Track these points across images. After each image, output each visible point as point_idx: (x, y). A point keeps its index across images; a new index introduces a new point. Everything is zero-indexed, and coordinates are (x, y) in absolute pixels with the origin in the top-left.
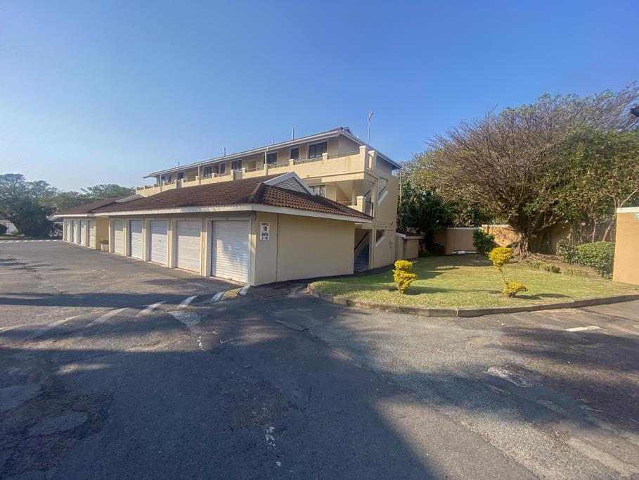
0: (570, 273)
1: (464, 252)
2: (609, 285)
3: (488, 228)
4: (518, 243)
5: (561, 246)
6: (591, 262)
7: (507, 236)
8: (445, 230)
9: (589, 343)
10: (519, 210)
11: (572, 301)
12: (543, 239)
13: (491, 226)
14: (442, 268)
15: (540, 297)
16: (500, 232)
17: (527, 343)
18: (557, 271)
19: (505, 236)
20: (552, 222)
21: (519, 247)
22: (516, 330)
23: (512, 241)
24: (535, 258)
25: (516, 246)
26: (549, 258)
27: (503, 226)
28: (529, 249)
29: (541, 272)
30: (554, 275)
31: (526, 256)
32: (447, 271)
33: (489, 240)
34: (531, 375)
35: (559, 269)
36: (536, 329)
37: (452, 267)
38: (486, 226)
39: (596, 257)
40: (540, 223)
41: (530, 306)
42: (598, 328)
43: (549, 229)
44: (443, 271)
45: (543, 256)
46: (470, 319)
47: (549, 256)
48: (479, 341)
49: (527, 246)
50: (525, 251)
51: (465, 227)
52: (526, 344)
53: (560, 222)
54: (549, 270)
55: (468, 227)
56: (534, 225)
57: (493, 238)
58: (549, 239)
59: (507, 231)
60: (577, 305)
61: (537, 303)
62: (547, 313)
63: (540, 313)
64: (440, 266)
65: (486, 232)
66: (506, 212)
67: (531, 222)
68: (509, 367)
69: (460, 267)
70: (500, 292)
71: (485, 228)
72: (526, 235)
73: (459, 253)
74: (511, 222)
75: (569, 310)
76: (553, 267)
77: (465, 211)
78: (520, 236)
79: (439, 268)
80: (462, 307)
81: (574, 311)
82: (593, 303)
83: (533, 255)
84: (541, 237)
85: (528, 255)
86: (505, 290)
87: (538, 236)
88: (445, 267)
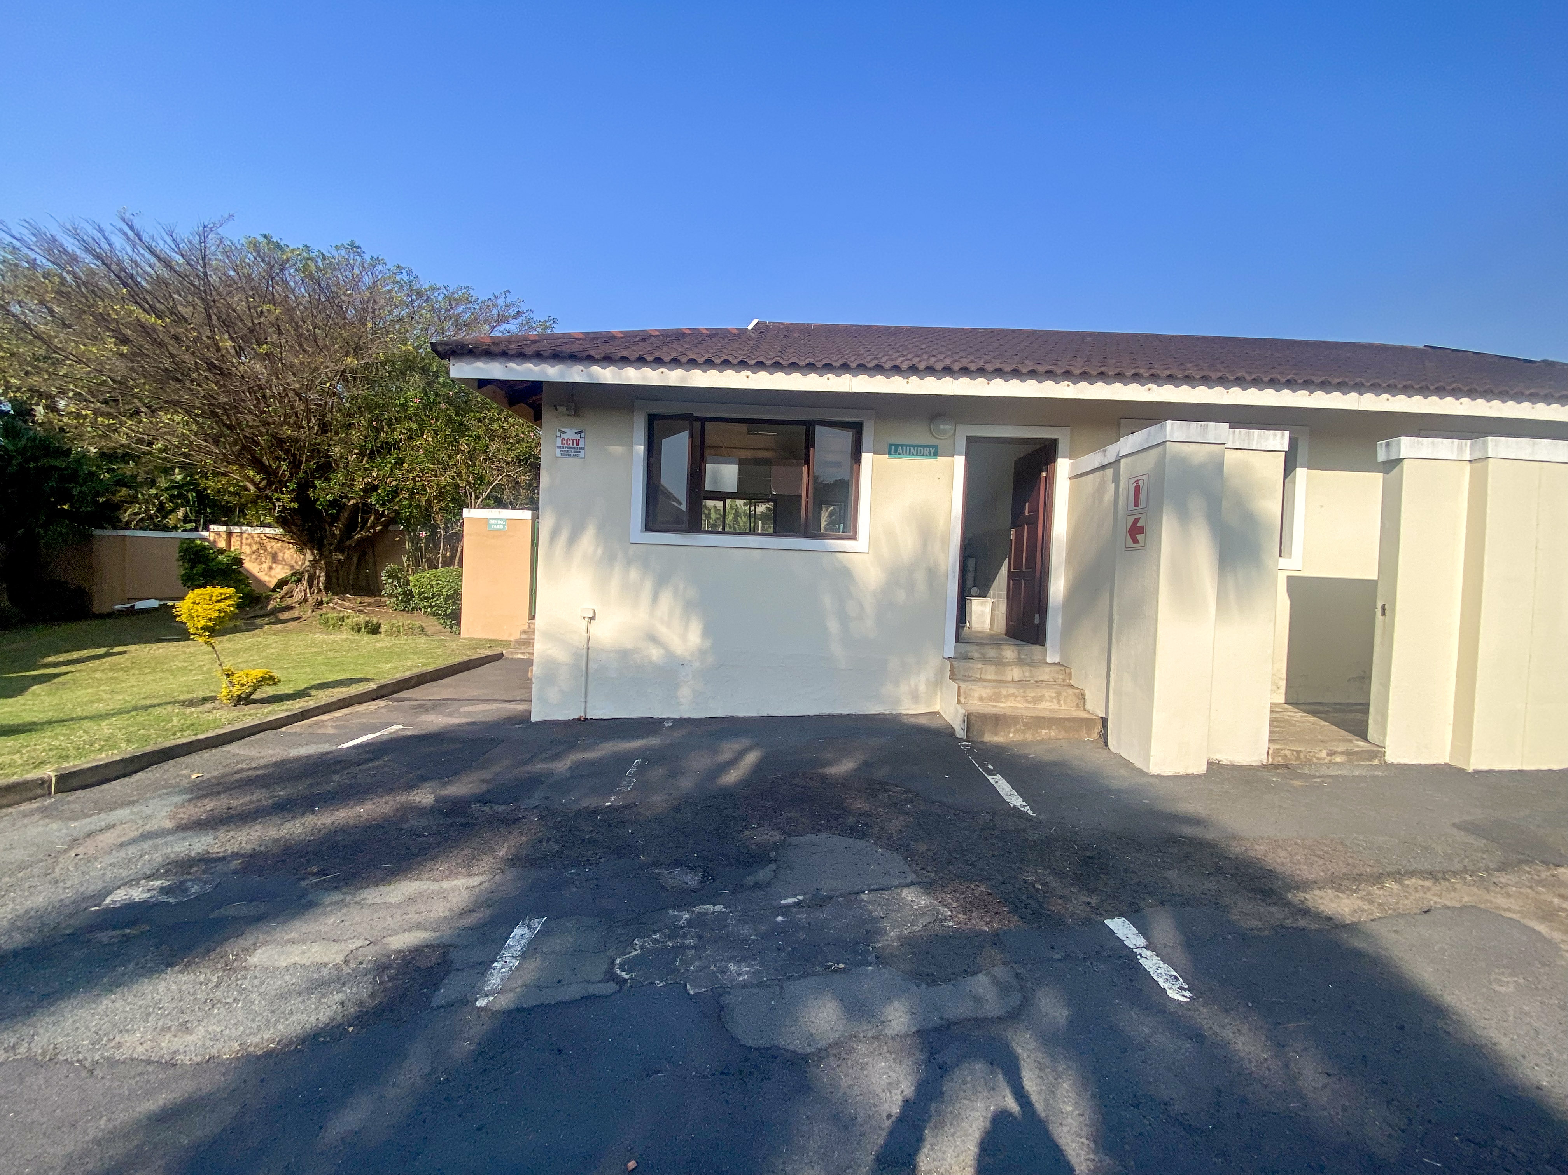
0: (396, 631)
1: (153, 603)
2: (454, 645)
3: (229, 534)
4: (302, 574)
5: (390, 577)
6: (431, 607)
7: (280, 555)
8: (88, 538)
9: (371, 760)
10: (301, 494)
11: (372, 686)
12: (359, 560)
13: (236, 530)
14: (62, 658)
15: (313, 692)
16: (261, 545)
17: (239, 802)
18: (375, 630)
19: (274, 558)
20: (373, 526)
21: (305, 582)
22: (223, 780)
23: (292, 567)
24: (341, 606)
25: (299, 581)
26: (369, 605)
27: (269, 531)
28: (328, 587)
29: (345, 635)
30: (366, 638)
31: (321, 603)
32: (79, 667)
33: (229, 565)
34: (220, 866)
35: (379, 626)
36: (275, 764)
37: (102, 651)
38: (223, 528)
39: (439, 596)
40: (350, 527)
41: (280, 716)
42: (401, 727)
43: (370, 543)
44: (64, 669)
45: (359, 599)
46: (96, 790)
47: (371, 600)
48: (109, 838)
49: (322, 579)
50: (320, 591)
51: (166, 528)
52: (234, 803)
53: (391, 528)
54: (359, 630)
55: (175, 528)
56: (337, 532)
57: (239, 562)
58: (371, 565)
59: (280, 543)
60: (383, 692)
61: (298, 706)
62: (317, 722)
63: (302, 726)
64: (58, 652)
65: (222, 544)
66: (269, 498)
67: (331, 524)
68: (167, 872)
69: (132, 648)
70: (213, 699)
71: (218, 534)
72: (321, 554)
73: (139, 605)
74: (282, 521)
75: (361, 708)
76: (367, 622)
77: (163, 482)
78: (309, 556)
79: (51, 659)
80: (70, 765)
81: (371, 706)
82: (413, 681)
83: (336, 599)
84: (355, 559)
85: (325, 599)
86: (225, 692)
87: (349, 558)
88: (75, 655)
